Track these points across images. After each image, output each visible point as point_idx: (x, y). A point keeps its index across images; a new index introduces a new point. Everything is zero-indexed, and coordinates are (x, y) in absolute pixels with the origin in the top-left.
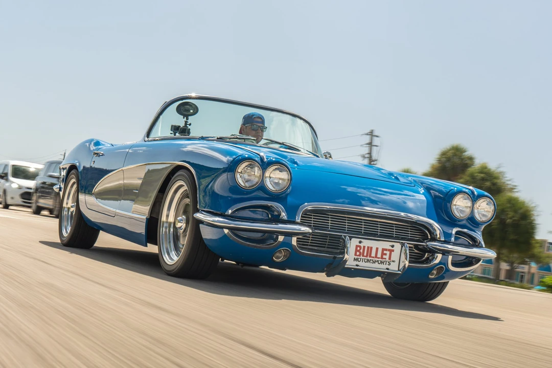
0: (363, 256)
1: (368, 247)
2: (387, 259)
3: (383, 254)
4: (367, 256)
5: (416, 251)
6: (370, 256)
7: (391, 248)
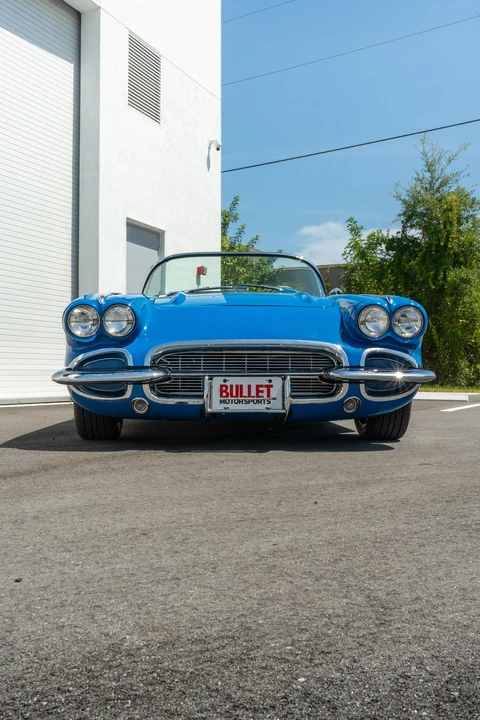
0: (232, 396)
1: (237, 386)
2: (265, 397)
3: (258, 392)
4: (237, 396)
5: (324, 383)
6: (241, 396)
7: (267, 383)
